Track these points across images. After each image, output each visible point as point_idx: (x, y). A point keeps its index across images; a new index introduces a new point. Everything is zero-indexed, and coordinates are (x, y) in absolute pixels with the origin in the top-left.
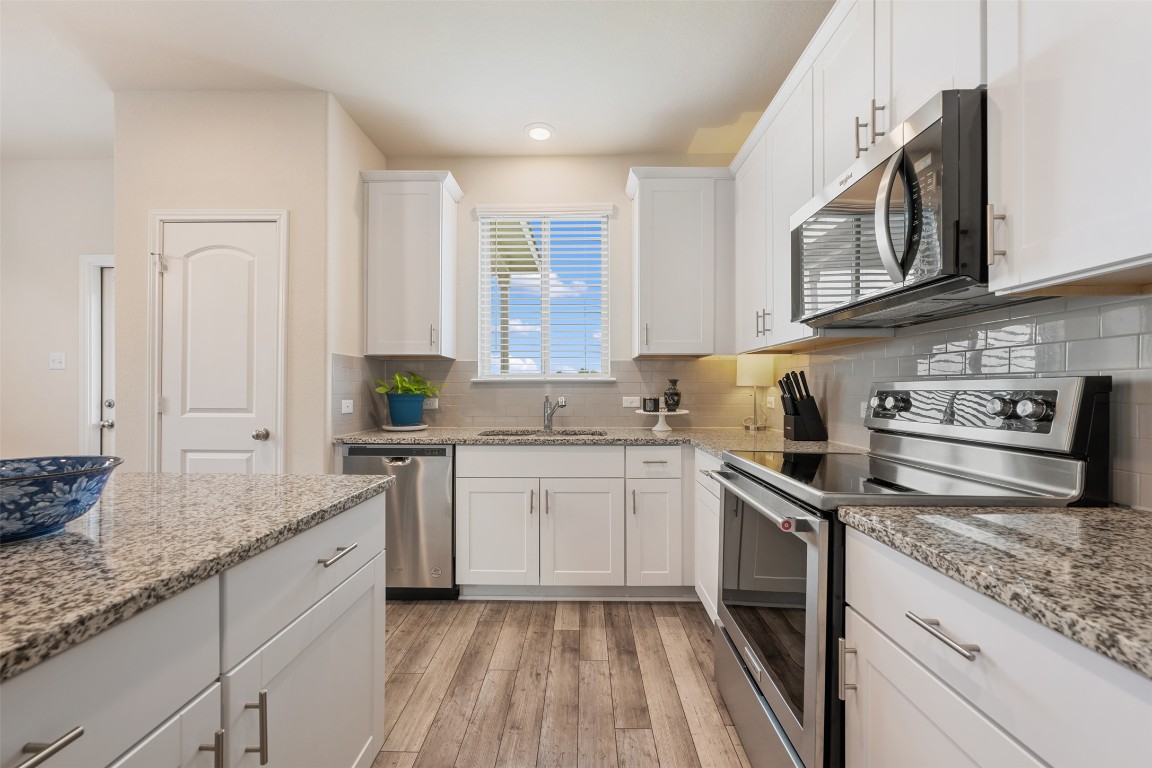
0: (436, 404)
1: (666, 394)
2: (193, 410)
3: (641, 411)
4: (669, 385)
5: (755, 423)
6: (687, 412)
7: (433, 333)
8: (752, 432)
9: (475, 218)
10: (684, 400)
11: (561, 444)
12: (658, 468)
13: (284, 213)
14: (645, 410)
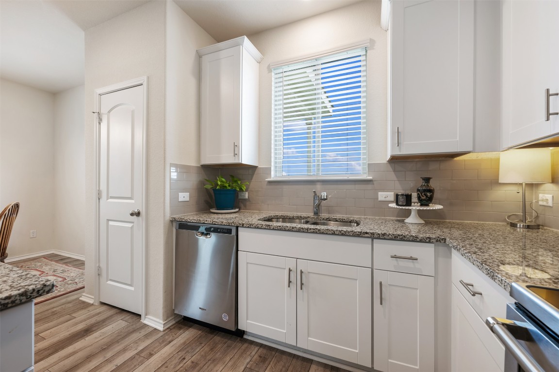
0: (246, 195)
1: (418, 190)
2: (111, 197)
3: (394, 205)
4: (422, 182)
5: (524, 219)
6: (441, 207)
7: (236, 149)
8: (520, 230)
9: (270, 71)
10: (436, 195)
11: (313, 233)
12: (409, 264)
13: (145, 78)
14: (397, 204)
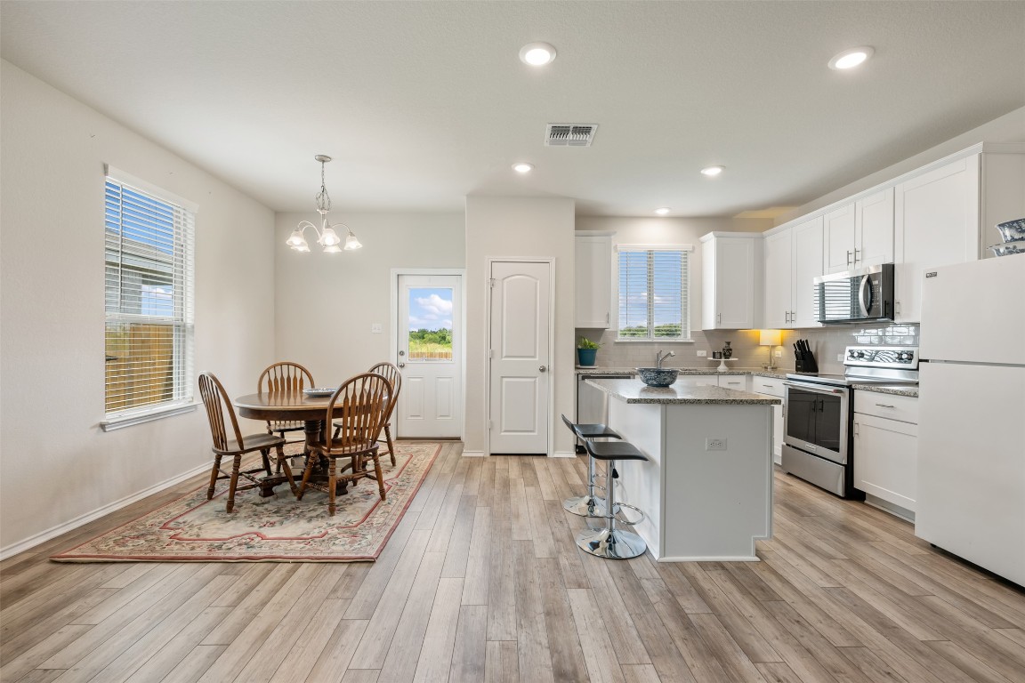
1: (724, 350)
2: (506, 357)
4: (726, 345)
5: (770, 365)
6: (735, 359)
7: (608, 317)
10: (733, 353)
13: (554, 260)
14: (714, 358)
